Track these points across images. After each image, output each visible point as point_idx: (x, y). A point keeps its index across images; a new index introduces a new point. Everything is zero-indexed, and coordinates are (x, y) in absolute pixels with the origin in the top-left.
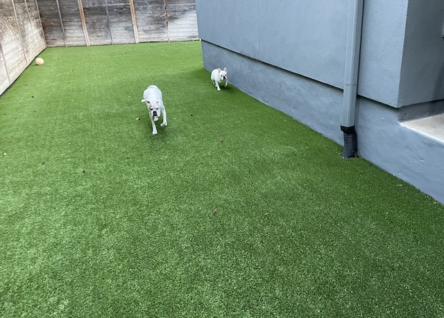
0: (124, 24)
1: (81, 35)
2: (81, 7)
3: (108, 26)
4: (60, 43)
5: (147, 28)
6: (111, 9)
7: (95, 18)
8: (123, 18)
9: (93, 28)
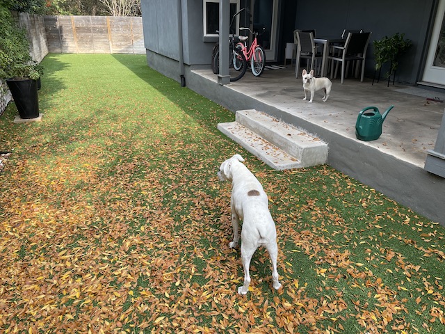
0: (103, 40)
1: (74, 45)
2: (74, 27)
3: (91, 41)
4: (58, 50)
5: (119, 43)
6: (94, 29)
7: (83, 34)
8: (102, 36)
9: (81, 41)
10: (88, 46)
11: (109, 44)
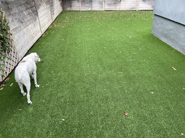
0: (99, 0)
3: (91, 1)
4: (69, 9)
5: (110, 3)
9: (84, 2)
10: (88, 5)
11: (102, 4)
